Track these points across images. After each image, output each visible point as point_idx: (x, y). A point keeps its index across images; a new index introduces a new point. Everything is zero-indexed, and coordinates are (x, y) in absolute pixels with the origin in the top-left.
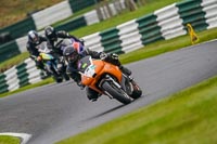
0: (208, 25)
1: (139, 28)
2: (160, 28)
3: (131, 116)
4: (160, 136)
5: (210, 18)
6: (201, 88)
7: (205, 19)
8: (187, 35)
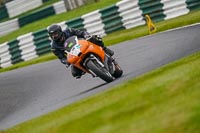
0: (165, 16)
1: (102, 18)
2: (121, 18)
3: (89, 100)
4: (114, 119)
5: (168, 9)
6: (154, 75)
7: (163, 11)
8: (146, 25)
